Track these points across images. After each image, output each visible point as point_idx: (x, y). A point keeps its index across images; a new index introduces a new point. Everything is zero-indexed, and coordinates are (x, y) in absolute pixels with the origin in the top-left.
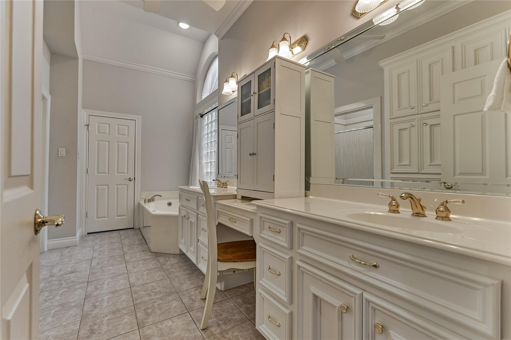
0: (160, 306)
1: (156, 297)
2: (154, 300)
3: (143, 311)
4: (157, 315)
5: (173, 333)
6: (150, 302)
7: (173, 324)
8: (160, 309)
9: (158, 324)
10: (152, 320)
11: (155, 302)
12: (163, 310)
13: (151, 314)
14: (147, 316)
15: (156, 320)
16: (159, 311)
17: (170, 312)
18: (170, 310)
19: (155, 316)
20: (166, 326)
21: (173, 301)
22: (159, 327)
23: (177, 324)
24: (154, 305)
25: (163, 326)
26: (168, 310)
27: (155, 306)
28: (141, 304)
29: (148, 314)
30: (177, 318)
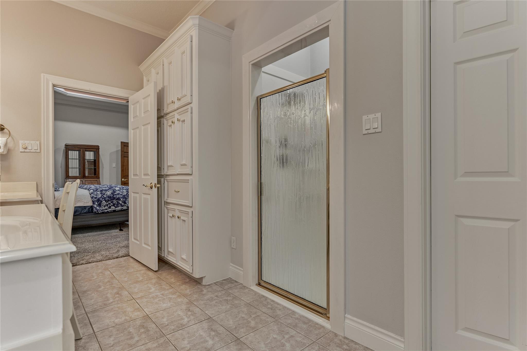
0: (131, 336)
1: (139, 348)
2: (140, 343)
3: (150, 329)
4: (132, 327)
5: (114, 314)
6: (145, 340)
7: (113, 321)
8: (130, 332)
9: (129, 319)
10: (137, 322)
11: (138, 341)
12: (126, 332)
13: (139, 327)
14: (144, 325)
15: (133, 323)
16: (131, 331)
17: (117, 330)
18: (118, 332)
19: (135, 326)
20: (121, 318)
21: (113, 345)
22: (129, 317)
23: (110, 321)
24: (139, 337)
25: (124, 318)
26: (120, 332)
27: (137, 336)
28: (157, 337)
29: (143, 327)
30: (109, 326)
